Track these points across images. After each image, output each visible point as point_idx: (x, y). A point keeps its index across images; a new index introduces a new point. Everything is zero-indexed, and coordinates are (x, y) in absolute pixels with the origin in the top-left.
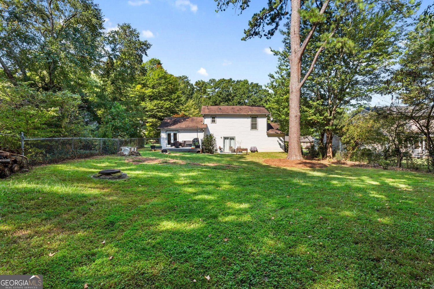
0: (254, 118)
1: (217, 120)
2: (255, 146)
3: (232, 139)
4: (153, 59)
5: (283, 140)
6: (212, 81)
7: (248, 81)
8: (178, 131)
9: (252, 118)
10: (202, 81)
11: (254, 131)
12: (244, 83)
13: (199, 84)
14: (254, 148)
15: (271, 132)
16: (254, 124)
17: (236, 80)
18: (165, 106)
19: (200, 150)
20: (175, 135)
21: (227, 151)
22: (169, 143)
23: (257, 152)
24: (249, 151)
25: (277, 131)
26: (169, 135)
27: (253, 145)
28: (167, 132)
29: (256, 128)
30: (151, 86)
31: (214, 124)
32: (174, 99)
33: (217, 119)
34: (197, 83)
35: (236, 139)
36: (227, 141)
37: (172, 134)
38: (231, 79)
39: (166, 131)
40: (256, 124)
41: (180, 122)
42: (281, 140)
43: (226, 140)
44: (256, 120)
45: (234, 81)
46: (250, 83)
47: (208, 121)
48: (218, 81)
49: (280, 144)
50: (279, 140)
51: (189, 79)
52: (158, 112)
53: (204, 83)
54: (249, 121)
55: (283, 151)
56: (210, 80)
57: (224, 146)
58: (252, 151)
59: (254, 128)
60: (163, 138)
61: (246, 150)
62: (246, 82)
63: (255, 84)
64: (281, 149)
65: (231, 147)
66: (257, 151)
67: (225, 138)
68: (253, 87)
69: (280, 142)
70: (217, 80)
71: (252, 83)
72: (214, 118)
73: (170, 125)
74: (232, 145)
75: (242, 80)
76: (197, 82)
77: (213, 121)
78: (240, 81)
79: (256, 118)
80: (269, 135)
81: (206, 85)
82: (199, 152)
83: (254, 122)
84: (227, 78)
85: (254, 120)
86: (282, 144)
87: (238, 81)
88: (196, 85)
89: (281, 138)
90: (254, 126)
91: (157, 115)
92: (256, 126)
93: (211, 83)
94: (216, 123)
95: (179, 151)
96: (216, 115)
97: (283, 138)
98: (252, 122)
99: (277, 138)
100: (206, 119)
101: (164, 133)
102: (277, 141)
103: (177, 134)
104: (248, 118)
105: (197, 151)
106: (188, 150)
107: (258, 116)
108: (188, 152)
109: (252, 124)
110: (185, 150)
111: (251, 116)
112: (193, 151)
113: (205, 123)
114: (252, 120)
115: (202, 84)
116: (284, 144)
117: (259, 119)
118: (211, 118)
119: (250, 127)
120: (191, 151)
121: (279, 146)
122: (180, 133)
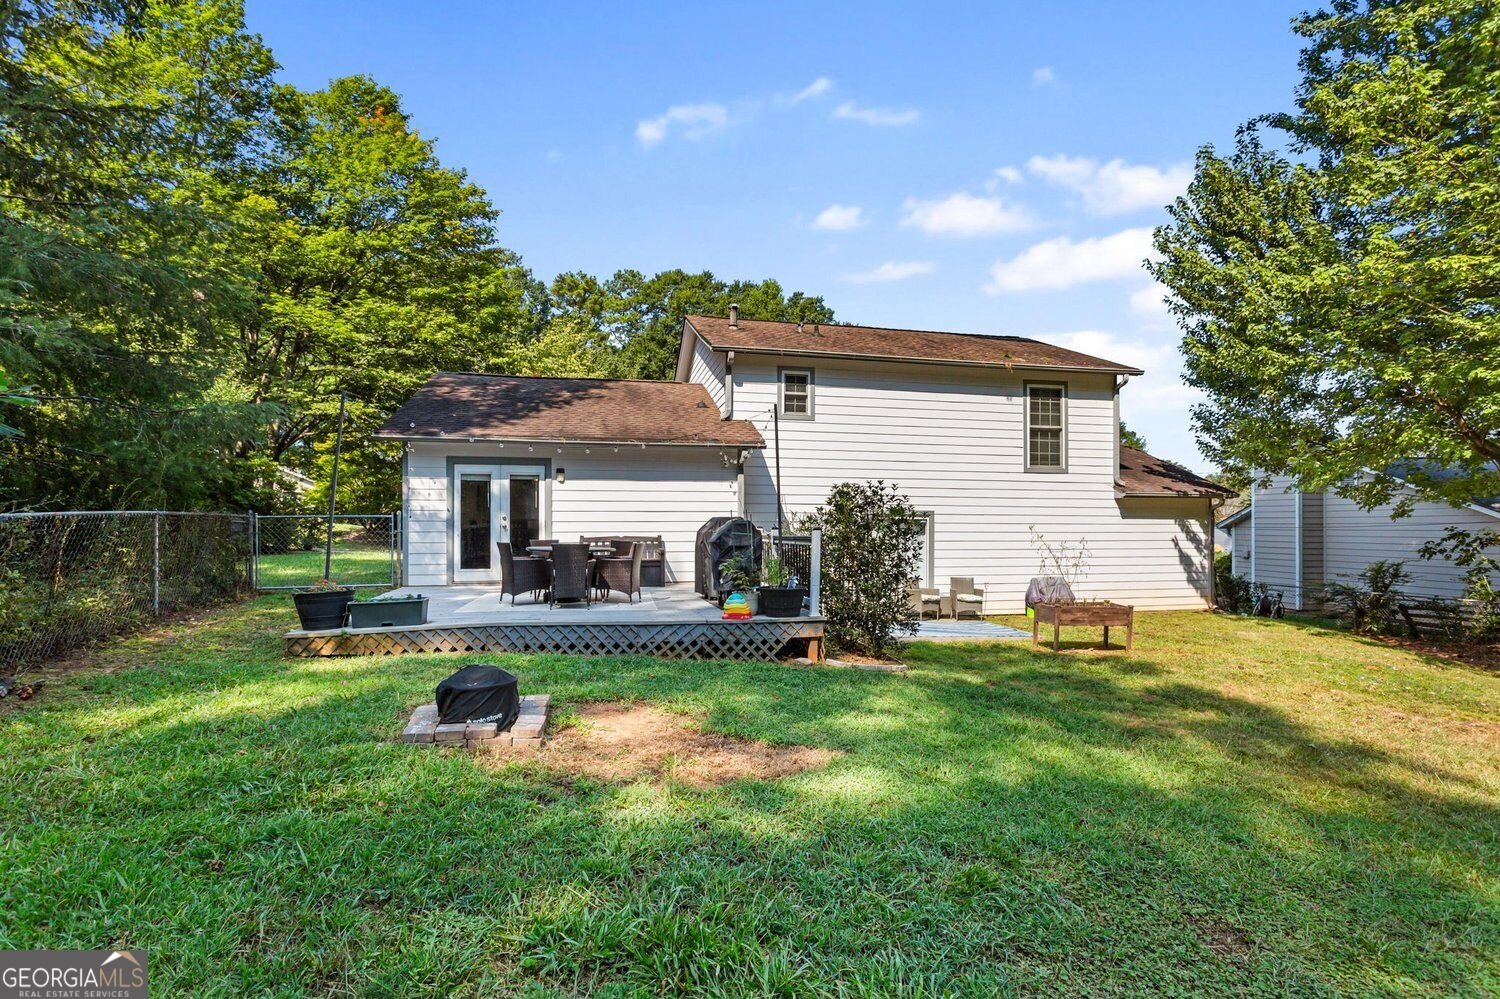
0: (1046, 393)
1: (824, 397)
5: (1203, 537)
6: (627, 279)
7: (778, 289)
8: (546, 462)
9: (1034, 393)
10: (584, 277)
11: (1045, 479)
12: (766, 293)
13: (571, 289)
14: (1057, 584)
15: (1137, 485)
16: (1044, 433)
17: (730, 282)
18: (425, 334)
19: (806, 632)
20: (523, 493)
22: (475, 554)
25: (1175, 484)
26: (475, 496)
27: (1042, 569)
28: (459, 469)
29: (1056, 460)
31: (796, 426)
33: (819, 390)
34: (564, 285)
35: (939, 526)
37: (500, 487)
38: (708, 276)
39: (452, 461)
40: (1056, 433)
41: (550, 404)
42: (1192, 538)
44: (1057, 408)
45: (720, 287)
46: (787, 294)
47: (756, 401)
49: (1185, 560)
50: (1182, 536)
51: (527, 263)
52: (382, 361)
53: (591, 285)
54: (1011, 413)
55: (1202, 604)
56: (618, 276)
59: (1044, 460)
60: (431, 518)
61: (1125, 613)
62: (772, 290)
64: (1193, 592)
69: (1189, 548)
70: (649, 276)
71: (798, 296)
72: (802, 381)
73: (485, 420)
76: (561, 279)
77: (796, 405)
78: (748, 286)
79: (1057, 394)
80: (1129, 507)
81: (602, 294)
82: (798, 648)
83: (1045, 420)
84: (693, 270)
85: (1045, 407)
86: (1199, 560)
87: (737, 284)
88: (556, 291)
89: (1195, 526)
90: (1044, 446)
91: (373, 379)
92: (1057, 447)
93: (625, 290)
94: (812, 419)
95: (610, 647)
96: (811, 362)
97: (1202, 525)
98: (1034, 420)
99: (1170, 527)
100: (747, 386)
101: (433, 476)
102: (1172, 545)
103: (542, 484)
104: (1009, 395)
105: (778, 642)
106: (695, 634)
107: (1065, 384)
108: (693, 650)
109: (1034, 433)
110: (668, 632)
111: (1032, 382)
112: (745, 640)
113: (736, 416)
114: (1034, 407)
115: (584, 289)
116: (1206, 563)
117: (1071, 402)
118: (779, 381)
119: (1022, 451)
120: (724, 642)
121: (1185, 576)
122: (561, 478)
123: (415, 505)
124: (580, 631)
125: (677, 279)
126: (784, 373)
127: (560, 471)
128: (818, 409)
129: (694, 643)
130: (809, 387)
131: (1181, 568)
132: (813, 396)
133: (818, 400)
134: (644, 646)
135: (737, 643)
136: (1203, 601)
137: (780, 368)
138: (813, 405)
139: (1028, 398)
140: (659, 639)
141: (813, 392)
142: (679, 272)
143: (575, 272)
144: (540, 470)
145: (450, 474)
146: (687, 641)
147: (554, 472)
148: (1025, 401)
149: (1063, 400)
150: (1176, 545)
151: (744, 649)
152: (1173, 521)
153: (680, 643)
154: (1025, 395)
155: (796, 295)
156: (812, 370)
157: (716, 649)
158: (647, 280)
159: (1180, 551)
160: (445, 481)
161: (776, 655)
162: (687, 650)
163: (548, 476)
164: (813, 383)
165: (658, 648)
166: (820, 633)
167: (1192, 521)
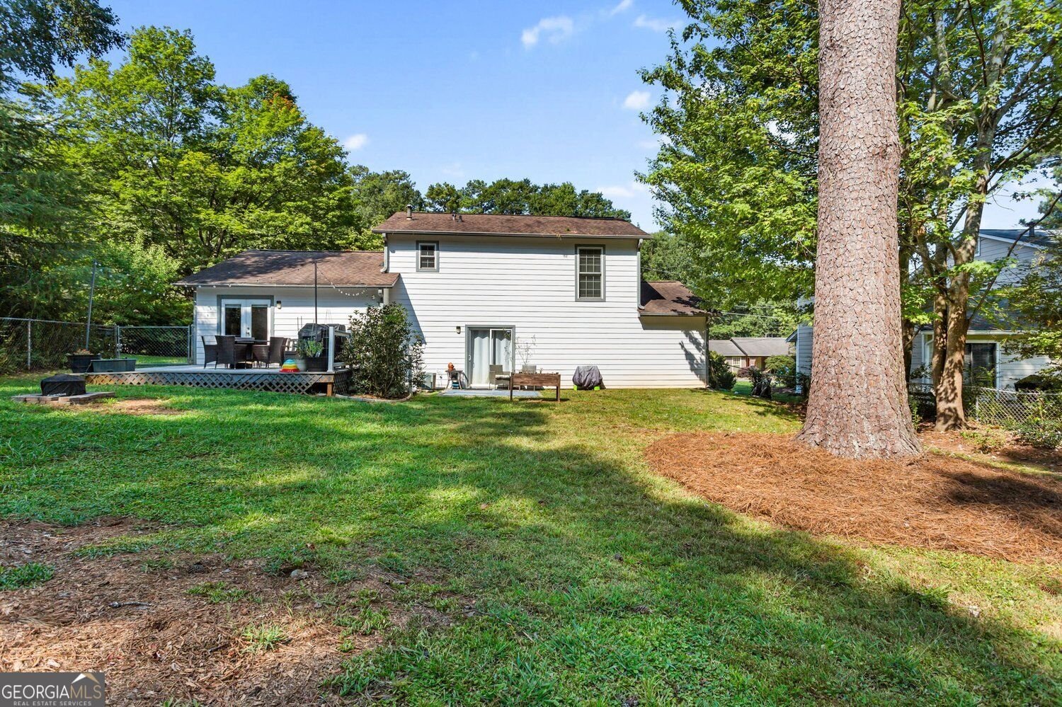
0: (590, 252)
1: (445, 258)
2: (593, 363)
3: (502, 333)
4: (264, 78)
5: (702, 341)
6: (475, 186)
7: (573, 188)
8: (271, 297)
9: (582, 252)
10: (447, 186)
11: (590, 306)
12: (564, 192)
13: (438, 195)
14: (591, 370)
15: (653, 308)
16: (590, 277)
17: (542, 186)
19: (324, 380)
20: (259, 316)
21: (481, 382)
23: (602, 387)
24: (567, 383)
25: (680, 308)
26: (233, 315)
27: (584, 361)
28: (224, 302)
29: (598, 294)
30: (242, 158)
31: (427, 276)
32: (329, 209)
33: (442, 254)
34: (435, 192)
35: (521, 335)
36: (484, 345)
37: (246, 310)
38: (527, 181)
39: (220, 297)
40: (598, 277)
42: (694, 342)
43: (477, 340)
44: (598, 261)
45: (536, 188)
46: (578, 191)
47: (403, 261)
48: (490, 187)
49: (689, 356)
50: (686, 341)
51: (412, 179)
53: (451, 191)
54: (566, 266)
55: (703, 385)
56: (470, 184)
57: (470, 364)
58: (581, 386)
59: (590, 294)
60: (206, 329)
61: (555, 379)
62: (568, 189)
63: (593, 195)
64: (695, 377)
65: (495, 369)
66: (600, 384)
67: (476, 332)
68: (587, 202)
69: (692, 349)
70: (489, 184)
71: (584, 192)
72: (432, 249)
73: (244, 274)
74: (502, 361)
75: (559, 183)
76: (432, 188)
77: (427, 263)
78: (553, 187)
79: (598, 253)
80: (649, 322)
81: (458, 197)
82: (321, 387)
83: (590, 269)
85: (590, 261)
86: (699, 356)
87: (546, 187)
88: (428, 196)
89: (696, 334)
90: (590, 285)
92: (598, 285)
93: (474, 193)
94: (438, 271)
95: (217, 384)
96: (438, 238)
97: (701, 334)
98: (582, 269)
99: (679, 335)
100: (398, 253)
101: (209, 305)
102: (680, 347)
103: (269, 310)
104: (565, 254)
105: (307, 384)
106: (262, 379)
107: (604, 246)
108: (261, 387)
109: (582, 277)
110: (248, 377)
111: (580, 245)
112: (289, 383)
113: (391, 271)
114: (582, 261)
115: (446, 194)
116: (704, 358)
117: (608, 257)
118: (417, 249)
119: (574, 288)
120: (278, 384)
121: (688, 367)
122: (279, 306)
123: (199, 321)
124: (202, 376)
125: (505, 184)
126: (420, 244)
127: (279, 302)
128: (441, 265)
129: (262, 384)
130: (435, 252)
131: (687, 362)
132: (438, 258)
133: (441, 260)
134: (235, 385)
135: (285, 384)
136: (702, 383)
137: (418, 242)
138: (438, 263)
139: (578, 255)
140: (243, 381)
141: (438, 255)
142: (506, 180)
143: (442, 184)
144: (268, 302)
145: (219, 305)
146: (258, 382)
147: (275, 303)
148: (576, 258)
149: (602, 256)
150: (683, 347)
151: (289, 388)
152: (680, 332)
153: (254, 383)
154: (576, 253)
155: (583, 192)
156: (437, 242)
157: (274, 388)
158: (488, 186)
159: (685, 350)
160: (215, 308)
161: (306, 391)
162: (258, 387)
163: (272, 305)
164: (438, 250)
165: (243, 385)
166: (332, 381)
167: (694, 332)
